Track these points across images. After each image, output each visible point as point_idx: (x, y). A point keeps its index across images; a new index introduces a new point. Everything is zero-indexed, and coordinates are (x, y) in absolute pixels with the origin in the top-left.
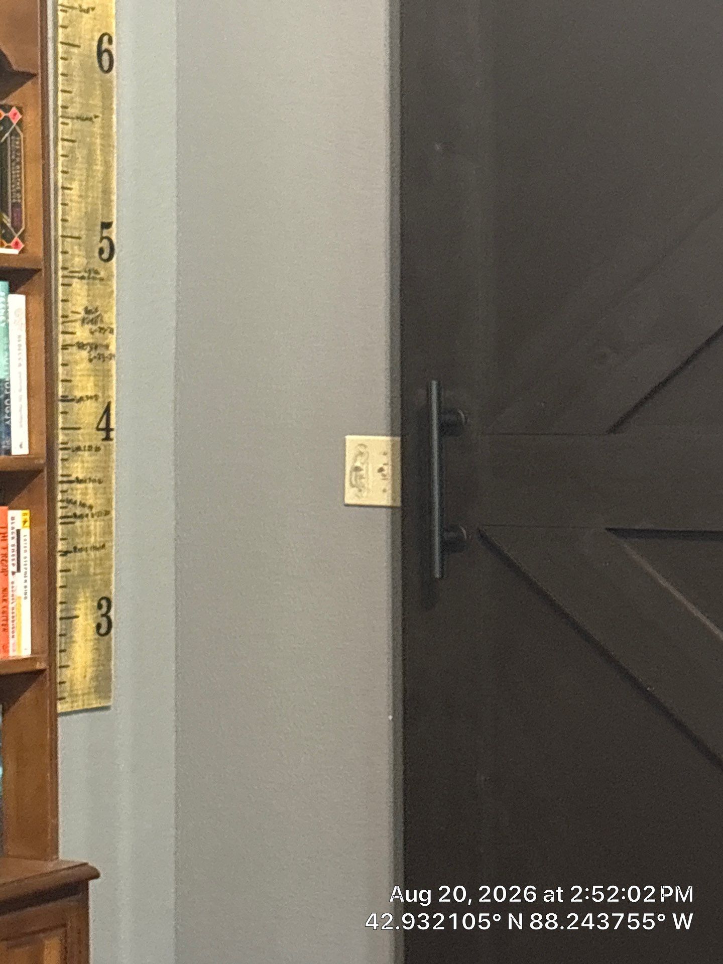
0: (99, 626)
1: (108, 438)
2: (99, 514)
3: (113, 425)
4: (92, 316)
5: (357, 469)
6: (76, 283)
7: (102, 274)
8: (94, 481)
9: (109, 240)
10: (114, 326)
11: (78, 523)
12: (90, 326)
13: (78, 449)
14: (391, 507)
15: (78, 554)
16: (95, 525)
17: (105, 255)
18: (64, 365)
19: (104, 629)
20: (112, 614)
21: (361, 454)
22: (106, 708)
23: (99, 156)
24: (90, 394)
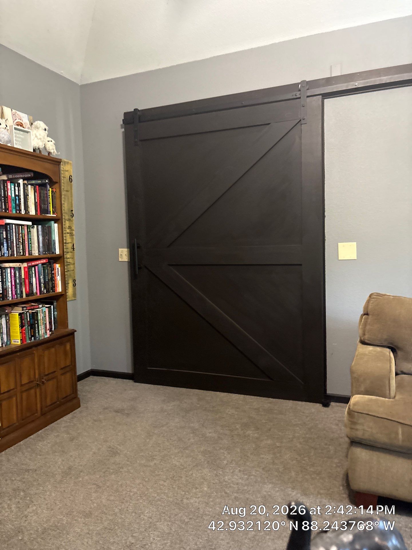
0: (73, 285)
1: (74, 250)
2: (73, 264)
3: (74, 248)
4: (70, 227)
5: (121, 255)
6: (66, 221)
7: (72, 219)
8: (71, 258)
9: (73, 214)
10: (74, 229)
11: (69, 266)
12: (69, 230)
13: (68, 252)
14: (128, 262)
15: (69, 272)
16: (72, 266)
17: (72, 216)
18: (65, 237)
19: (74, 285)
20: (76, 282)
21: (122, 252)
22: (75, 300)
23: (70, 198)
24: (70, 241)
